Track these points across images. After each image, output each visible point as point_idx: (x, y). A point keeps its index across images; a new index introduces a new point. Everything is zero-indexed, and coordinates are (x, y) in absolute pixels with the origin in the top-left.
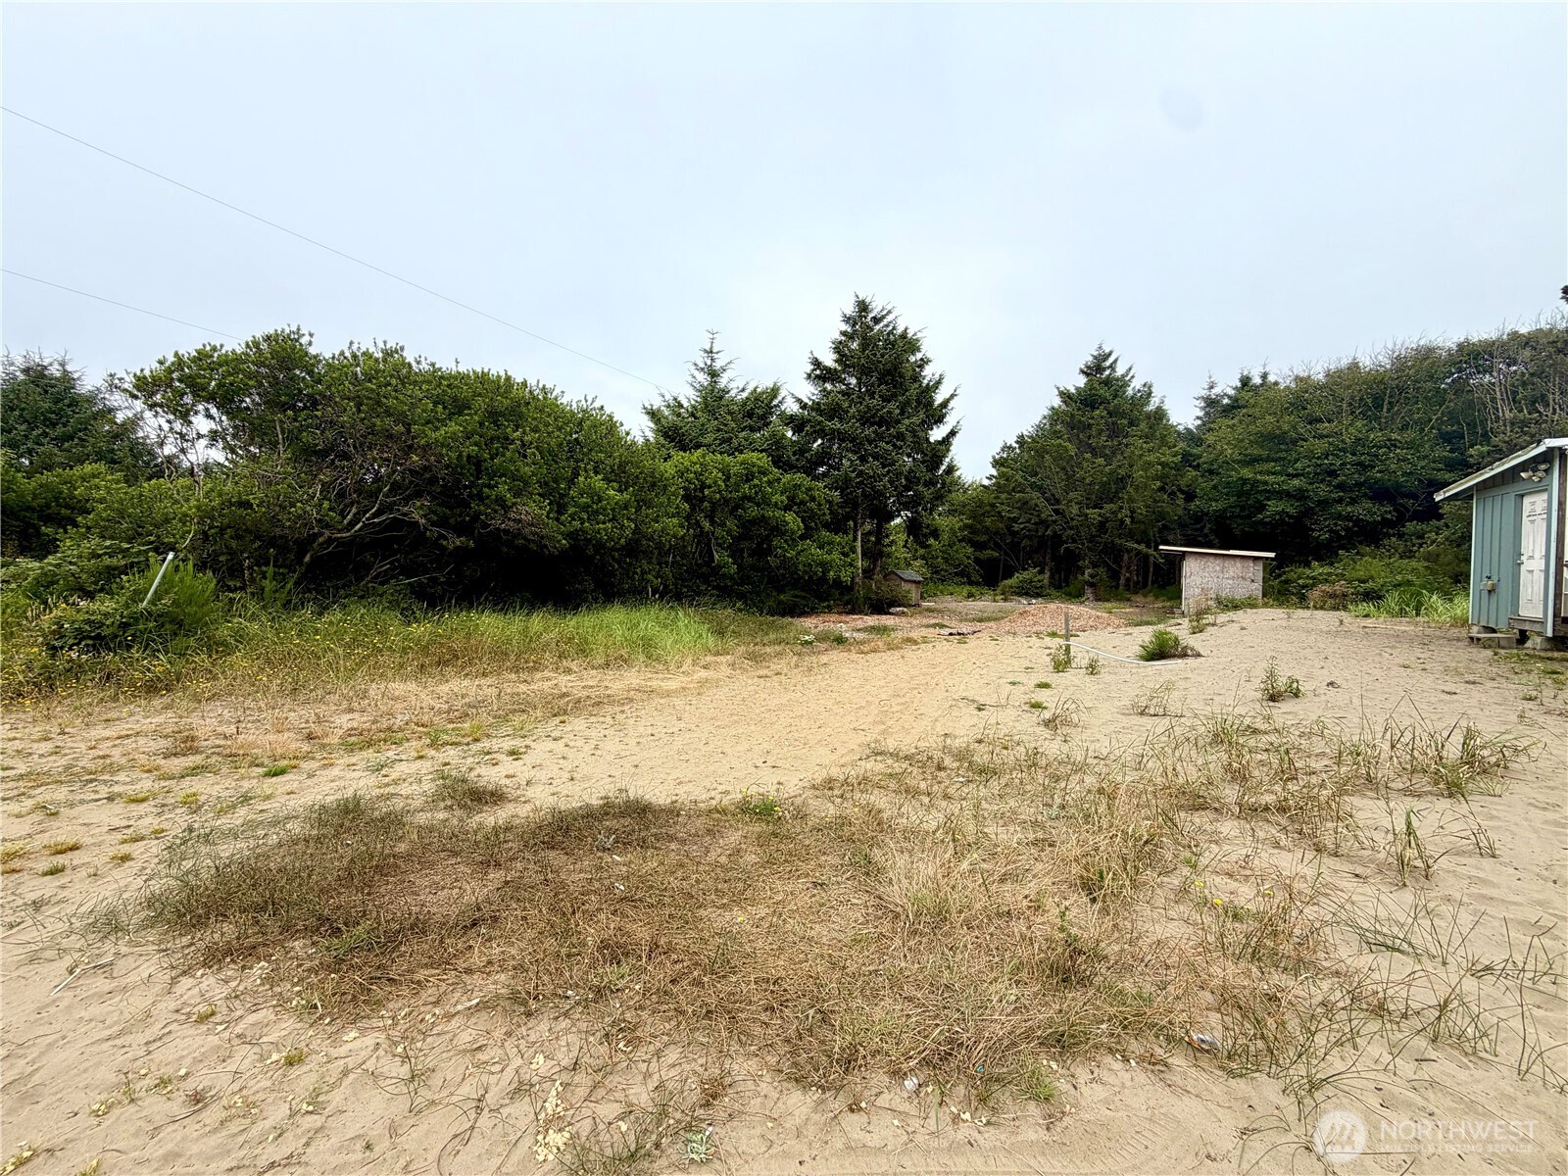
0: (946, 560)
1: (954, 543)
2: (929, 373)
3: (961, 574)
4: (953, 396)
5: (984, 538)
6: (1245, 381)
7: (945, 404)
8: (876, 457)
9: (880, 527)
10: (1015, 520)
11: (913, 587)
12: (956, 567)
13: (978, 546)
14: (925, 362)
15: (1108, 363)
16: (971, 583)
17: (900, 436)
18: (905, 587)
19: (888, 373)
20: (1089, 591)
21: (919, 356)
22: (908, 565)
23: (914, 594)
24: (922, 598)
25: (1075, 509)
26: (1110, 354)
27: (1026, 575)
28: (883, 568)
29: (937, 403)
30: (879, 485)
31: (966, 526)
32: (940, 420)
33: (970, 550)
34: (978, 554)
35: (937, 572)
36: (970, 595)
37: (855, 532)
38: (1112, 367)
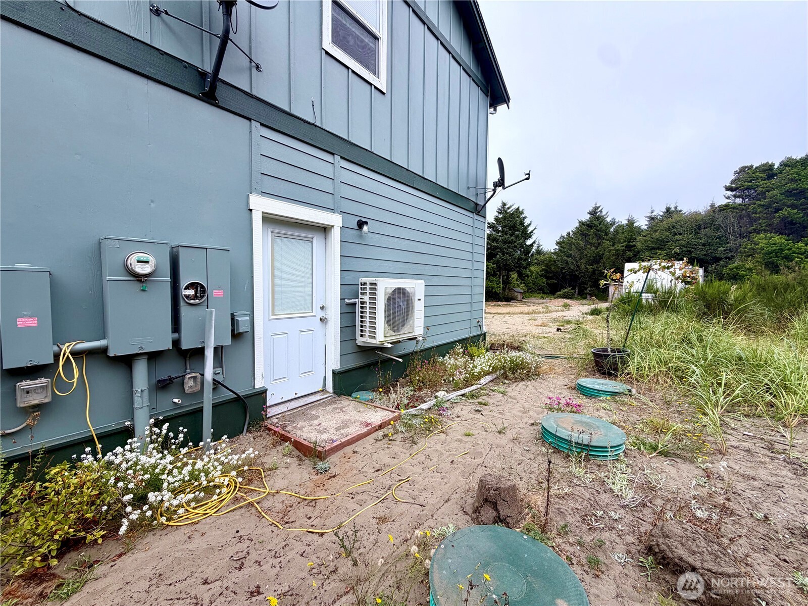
0: (534, 284)
1: (538, 277)
2: (526, 222)
3: (540, 290)
4: (535, 229)
5: (551, 275)
6: (668, 209)
7: (532, 232)
8: (507, 253)
9: (508, 273)
10: (563, 268)
11: (519, 294)
12: (538, 287)
13: (547, 278)
14: (525, 218)
15: (599, 210)
16: (544, 293)
17: (515, 247)
18: (516, 294)
19: (512, 227)
20: (588, 297)
21: (523, 216)
22: (518, 286)
23: (519, 297)
24: (523, 298)
25: (583, 266)
26: (599, 207)
27: (566, 290)
28: (509, 288)
29: (529, 231)
30: (508, 262)
31: (543, 270)
32: (530, 237)
33: (544, 280)
34: (548, 281)
35: (530, 289)
36: (542, 298)
37: (500, 276)
38: (601, 211)
